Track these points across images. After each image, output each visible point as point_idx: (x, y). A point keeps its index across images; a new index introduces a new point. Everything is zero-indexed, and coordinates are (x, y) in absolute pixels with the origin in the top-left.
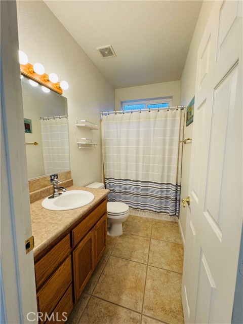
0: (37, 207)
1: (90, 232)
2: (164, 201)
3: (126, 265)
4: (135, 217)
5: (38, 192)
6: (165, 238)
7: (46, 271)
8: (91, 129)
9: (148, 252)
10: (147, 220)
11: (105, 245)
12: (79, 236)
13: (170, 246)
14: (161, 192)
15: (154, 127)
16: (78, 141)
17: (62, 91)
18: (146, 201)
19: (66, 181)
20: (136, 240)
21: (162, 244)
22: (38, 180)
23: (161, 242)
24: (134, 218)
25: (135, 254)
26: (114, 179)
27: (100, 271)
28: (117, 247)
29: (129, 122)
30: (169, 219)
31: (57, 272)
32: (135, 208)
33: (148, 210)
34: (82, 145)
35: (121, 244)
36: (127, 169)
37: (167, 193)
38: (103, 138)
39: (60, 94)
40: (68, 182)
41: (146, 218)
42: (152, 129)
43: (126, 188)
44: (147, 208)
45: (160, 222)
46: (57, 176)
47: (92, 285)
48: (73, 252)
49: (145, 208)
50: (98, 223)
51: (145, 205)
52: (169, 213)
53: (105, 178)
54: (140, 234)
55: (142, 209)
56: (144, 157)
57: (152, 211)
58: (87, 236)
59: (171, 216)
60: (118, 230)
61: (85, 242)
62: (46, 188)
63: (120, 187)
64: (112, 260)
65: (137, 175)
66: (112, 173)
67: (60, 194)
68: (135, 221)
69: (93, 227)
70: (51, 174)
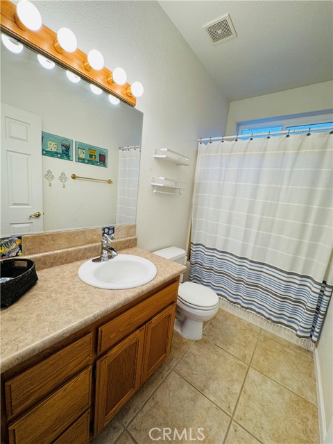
0: (71, 272)
1: (138, 331)
2: (289, 305)
3: (193, 400)
4: (230, 315)
5: (81, 249)
6: (278, 376)
7: (36, 391)
8: (178, 164)
9: (238, 391)
10: (249, 328)
11: (165, 352)
12: (112, 336)
13: (287, 397)
14: (287, 289)
15: (293, 166)
16: (153, 182)
17: (135, 100)
18: (253, 295)
19: (126, 239)
20: (222, 359)
21: (269, 386)
22: (83, 232)
23: (269, 382)
24: (227, 316)
25: (213, 386)
26: (204, 246)
27: (150, 391)
28: (187, 359)
29: (244, 155)
30: (295, 341)
31: (60, 392)
32: (232, 302)
33: (255, 311)
34: (159, 188)
35: (195, 356)
36: (228, 235)
37: (300, 292)
38: (196, 181)
39: (132, 105)
40: (130, 240)
41: (249, 324)
42: (288, 169)
43: (222, 265)
44: (253, 307)
45: (275, 339)
46: (113, 229)
47: (132, 410)
48: (98, 363)
49: (250, 306)
50: (155, 318)
51: (250, 302)
52: (296, 330)
53: (191, 243)
54: (232, 350)
55: (243, 307)
56: (261, 220)
57: (263, 315)
58: (131, 337)
59: (300, 337)
60: (194, 332)
61: (125, 347)
62: (94, 245)
63: (211, 262)
64: (173, 380)
65: (244, 247)
66: (203, 236)
67: (110, 257)
68: (228, 322)
69: (145, 323)
70: (105, 226)
